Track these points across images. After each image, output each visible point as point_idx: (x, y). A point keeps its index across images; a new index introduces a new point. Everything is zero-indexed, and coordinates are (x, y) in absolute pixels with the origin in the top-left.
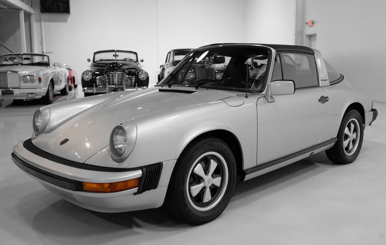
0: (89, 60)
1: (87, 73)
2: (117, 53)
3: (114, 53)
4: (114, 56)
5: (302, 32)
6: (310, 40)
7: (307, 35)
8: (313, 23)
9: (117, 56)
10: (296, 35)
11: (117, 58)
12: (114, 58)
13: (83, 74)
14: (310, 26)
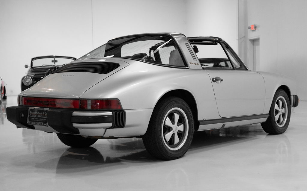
0: (26, 66)
1: (27, 78)
2: (56, 59)
3: (53, 59)
4: (52, 61)
5: (245, 36)
6: (253, 45)
7: (250, 40)
8: (256, 27)
9: (56, 61)
10: (239, 40)
11: (57, 64)
12: (53, 64)
13: (23, 79)
14: (253, 31)
